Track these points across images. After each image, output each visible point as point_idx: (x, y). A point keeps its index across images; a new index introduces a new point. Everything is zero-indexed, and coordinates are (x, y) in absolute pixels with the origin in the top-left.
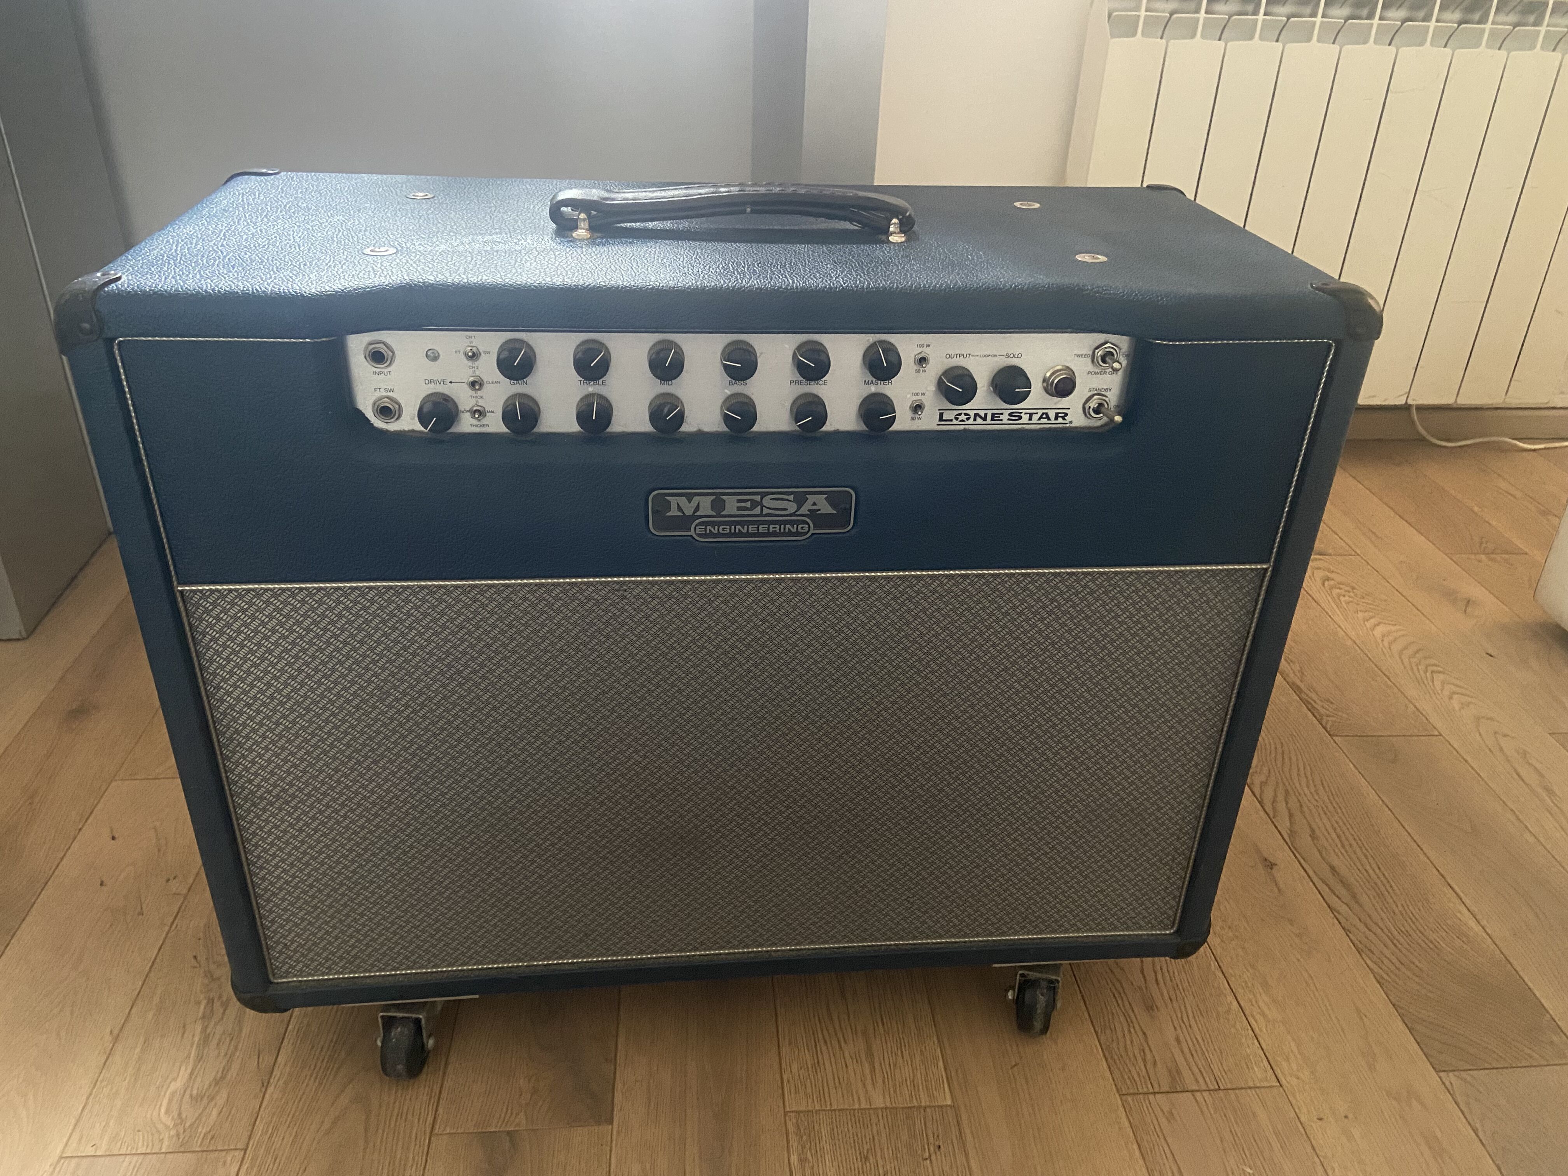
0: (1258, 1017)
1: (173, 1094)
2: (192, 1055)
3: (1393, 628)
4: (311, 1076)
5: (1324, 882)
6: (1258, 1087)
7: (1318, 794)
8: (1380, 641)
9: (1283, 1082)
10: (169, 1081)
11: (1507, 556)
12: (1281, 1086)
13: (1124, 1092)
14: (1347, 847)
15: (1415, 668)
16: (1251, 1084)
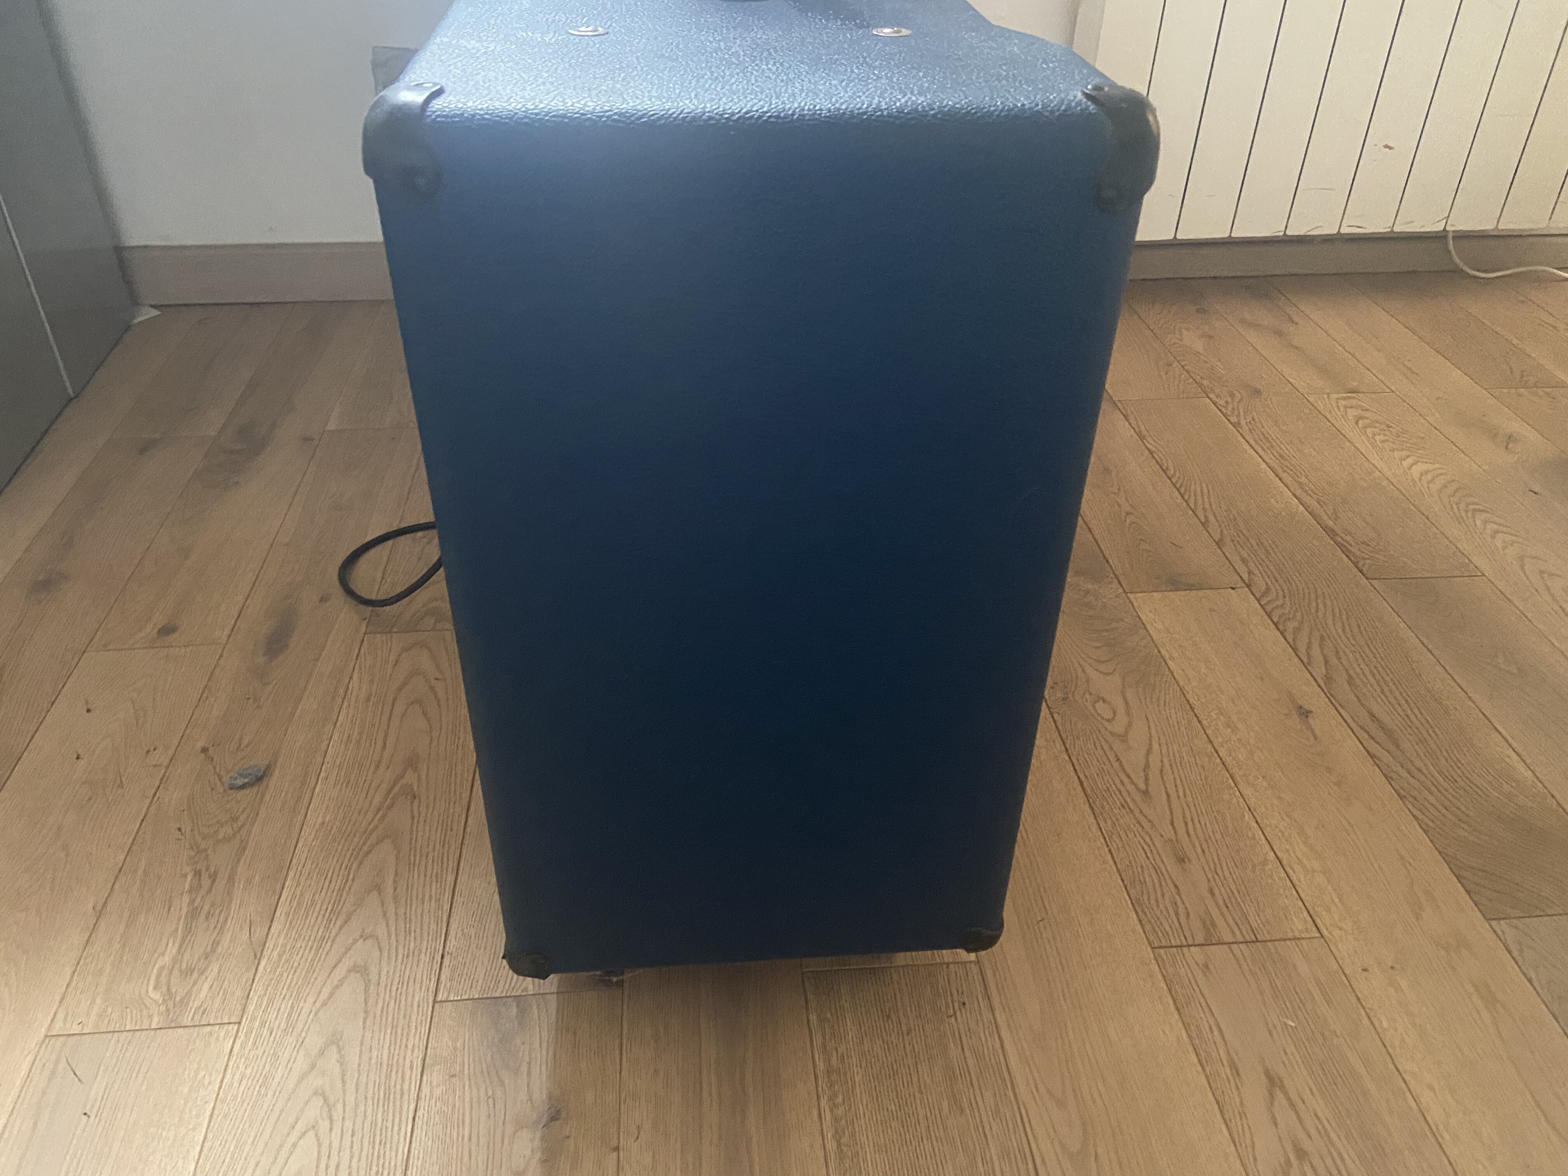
0: (1296, 867)
1: (162, 968)
2: (180, 929)
3: (1431, 467)
4: (306, 947)
5: (1362, 728)
6: (1298, 939)
7: (1354, 639)
8: (1417, 481)
9: (1325, 933)
10: (156, 955)
11: (1548, 390)
12: (1322, 936)
13: (1156, 945)
14: (1388, 694)
15: (1455, 507)
16: (1290, 935)
